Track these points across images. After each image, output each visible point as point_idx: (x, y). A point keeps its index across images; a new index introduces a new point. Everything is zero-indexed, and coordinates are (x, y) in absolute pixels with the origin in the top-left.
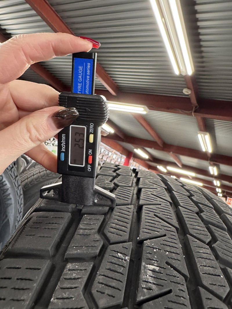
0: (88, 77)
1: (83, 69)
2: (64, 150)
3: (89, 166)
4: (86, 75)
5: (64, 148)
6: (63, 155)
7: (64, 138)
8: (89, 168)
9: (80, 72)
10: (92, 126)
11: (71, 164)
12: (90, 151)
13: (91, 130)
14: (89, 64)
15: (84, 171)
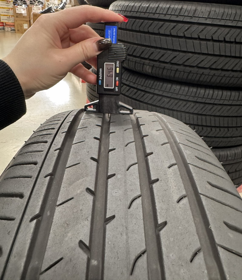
0: (114, 37)
1: (111, 32)
2: (101, 79)
3: (116, 88)
4: (113, 36)
5: (101, 77)
6: (100, 81)
7: (101, 71)
8: (117, 89)
9: (109, 34)
10: (118, 63)
11: (105, 87)
12: (117, 78)
13: (118, 65)
14: (114, 29)
15: (113, 91)
